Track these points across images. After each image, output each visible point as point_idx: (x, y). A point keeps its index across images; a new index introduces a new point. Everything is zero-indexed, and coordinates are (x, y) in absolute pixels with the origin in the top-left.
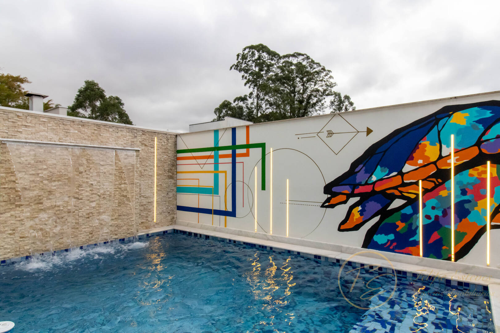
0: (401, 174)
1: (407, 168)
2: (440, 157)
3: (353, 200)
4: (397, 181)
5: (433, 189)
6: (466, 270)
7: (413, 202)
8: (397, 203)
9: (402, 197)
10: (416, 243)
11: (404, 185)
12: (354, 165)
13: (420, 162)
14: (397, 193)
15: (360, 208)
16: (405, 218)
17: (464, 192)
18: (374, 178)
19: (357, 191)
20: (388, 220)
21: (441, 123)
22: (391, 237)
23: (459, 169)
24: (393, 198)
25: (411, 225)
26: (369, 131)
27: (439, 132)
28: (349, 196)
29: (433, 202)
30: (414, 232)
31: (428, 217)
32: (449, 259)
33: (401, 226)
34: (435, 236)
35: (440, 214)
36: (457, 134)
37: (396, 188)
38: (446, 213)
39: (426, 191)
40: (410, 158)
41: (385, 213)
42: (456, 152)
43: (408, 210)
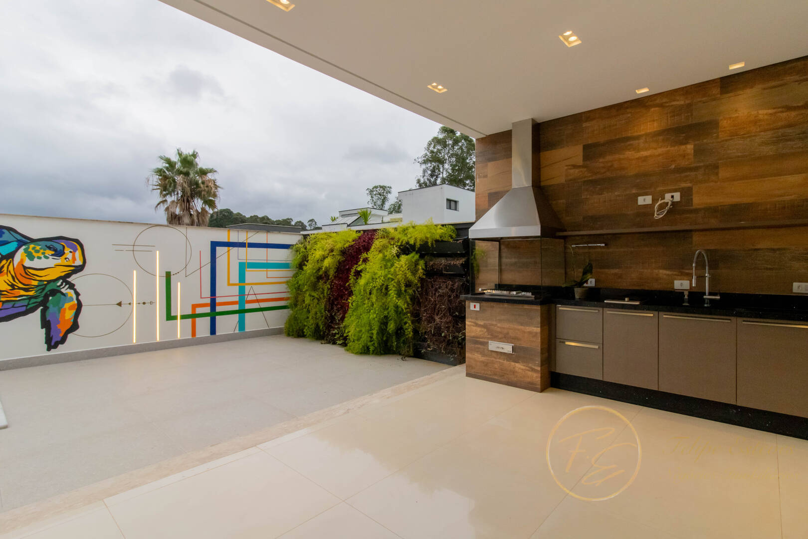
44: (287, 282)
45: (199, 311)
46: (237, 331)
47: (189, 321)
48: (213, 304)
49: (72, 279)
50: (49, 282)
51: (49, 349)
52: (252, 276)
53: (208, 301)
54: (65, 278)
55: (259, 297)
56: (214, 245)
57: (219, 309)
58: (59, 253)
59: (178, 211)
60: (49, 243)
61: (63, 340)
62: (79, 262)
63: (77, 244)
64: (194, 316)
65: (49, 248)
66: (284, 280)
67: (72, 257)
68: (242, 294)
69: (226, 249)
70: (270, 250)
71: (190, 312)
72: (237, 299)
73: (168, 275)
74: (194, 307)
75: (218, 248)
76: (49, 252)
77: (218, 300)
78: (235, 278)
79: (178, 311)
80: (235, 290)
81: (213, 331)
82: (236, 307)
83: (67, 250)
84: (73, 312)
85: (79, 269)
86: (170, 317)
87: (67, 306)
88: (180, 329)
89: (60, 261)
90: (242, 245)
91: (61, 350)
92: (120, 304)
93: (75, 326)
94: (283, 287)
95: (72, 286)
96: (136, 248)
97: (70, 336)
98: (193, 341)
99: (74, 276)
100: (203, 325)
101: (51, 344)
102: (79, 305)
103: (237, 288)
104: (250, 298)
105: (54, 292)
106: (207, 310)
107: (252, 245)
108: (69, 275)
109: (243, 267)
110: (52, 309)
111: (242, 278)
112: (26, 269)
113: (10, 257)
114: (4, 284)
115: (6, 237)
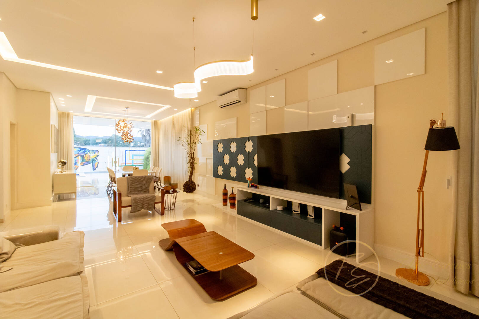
17: (76, 161)
42: (75, 155)
44: (143, 159)
45: (122, 165)
47: (120, 167)
48: (126, 164)
49: (97, 158)
50: (93, 158)
51: (93, 170)
52: (135, 157)
53: (125, 163)
54: (96, 158)
55: (137, 163)
56: (126, 151)
58: (95, 153)
59: (145, 134)
60: (93, 151)
61: (95, 169)
62: (98, 155)
63: (98, 151)
66: (142, 159)
67: (97, 154)
68: (133, 162)
72: (131, 163)
74: (121, 164)
75: (127, 151)
76: (93, 153)
77: (127, 163)
78: (131, 158)
80: (131, 161)
82: (131, 165)
83: (96, 152)
84: (97, 164)
85: (98, 156)
87: (96, 163)
89: (95, 154)
90: (133, 150)
91: (95, 171)
92: (106, 163)
93: (97, 167)
94: (142, 161)
95: (97, 159)
97: (97, 168)
101: (94, 169)
102: (98, 163)
105: (94, 160)
109: (133, 156)
110: (94, 163)
111: (133, 158)
112: (89, 156)
113: (87, 154)
114: (86, 158)
115: (86, 150)
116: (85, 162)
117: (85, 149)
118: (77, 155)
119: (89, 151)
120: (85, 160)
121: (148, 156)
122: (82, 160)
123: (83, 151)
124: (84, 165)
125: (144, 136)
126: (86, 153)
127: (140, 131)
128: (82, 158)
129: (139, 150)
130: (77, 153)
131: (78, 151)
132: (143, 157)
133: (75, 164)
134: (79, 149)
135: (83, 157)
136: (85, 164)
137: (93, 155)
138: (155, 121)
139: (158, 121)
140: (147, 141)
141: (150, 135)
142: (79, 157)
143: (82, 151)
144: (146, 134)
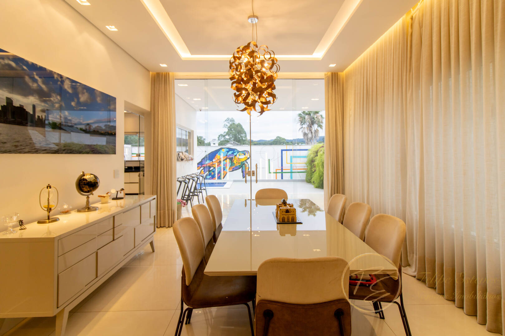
0: (213, 162)
1: (214, 160)
2: (220, 158)
3: (202, 168)
4: (212, 164)
5: (219, 165)
6: (224, 181)
7: (215, 168)
8: (212, 168)
9: (213, 167)
10: (215, 177)
11: (213, 164)
12: (202, 160)
13: (216, 159)
14: (212, 166)
15: (203, 170)
16: (213, 172)
17: (224, 165)
18: (207, 163)
19: (203, 166)
20: (210, 172)
21: (220, 151)
22: (211, 176)
23: (224, 160)
24: (211, 167)
25: (215, 173)
26: (206, 151)
27: (220, 153)
28: (201, 167)
29: (219, 168)
30: (215, 175)
31: (218, 171)
32: (221, 179)
33: (213, 174)
34: (219, 175)
35: (220, 170)
36: (223, 153)
37: (212, 165)
38: (221, 170)
39: (218, 165)
40: (214, 158)
41: (209, 171)
42: (223, 157)
43: (214, 170)
45: (278, 171)
46: (290, 179)
47: (275, 174)
48: (282, 169)
49: (247, 161)
50: (243, 162)
53: (281, 168)
57: (284, 171)
58: (245, 154)
59: (306, 132)
60: (243, 152)
63: (248, 152)
64: (276, 173)
65: (243, 153)
68: (291, 167)
69: (285, 152)
70: (301, 151)
71: (275, 172)
72: (290, 168)
73: (269, 160)
75: (283, 152)
76: (243, 154)
77: (283, 168)
78: (289, 161)
79: (272, 171)
80: (289, 165)
81: (282, 178)
82: (289, 171)
83: (246, 154)
85: (248, 158)
86: (270, 173)
88: (273, 177)
89: (245, 156)
90: (291, 150)
95: (247, 163)
96: (261, 152)
98: (276, 181)
99: (248, 160)
100: (279, 175)
101: (243, 177)
102: (249, 168)
103: (290, 164)
104: (294, 168)
105: (244, 164)
106: (280, 171)
107: (294, 150)
108: (246, 160)
110: (244, 168)
111: (291, 161)
112: (239, 158)
113: (236, 156)
114: (235, 162)
115: (235, 151)
116: (234, 167)
117: (233, 150)
118: (226, 157)
119: (238, 152)
120: (234, 164)
121: (313, 158)
122: (230, 164)
123: (232, 152)
124: (233, 171)
125: (305, 134)
126: (235, 154)
127: (301, 128)
128: (231, 161)
129: (299, 149)
130: (226, 155)
131: (227, 152)
132: (305, 160)
133: (224, 169)
134: (228, 150)
135: (231, 159)
136: (234, 169)
137: (242, 157)
138: (332, 74)
139: (340, 73)
140: (309, 140)
141: (312, 133)
142: (228, 159)
143: (230, 153)
144: (308, 131)
